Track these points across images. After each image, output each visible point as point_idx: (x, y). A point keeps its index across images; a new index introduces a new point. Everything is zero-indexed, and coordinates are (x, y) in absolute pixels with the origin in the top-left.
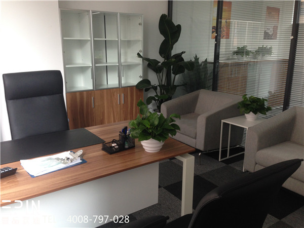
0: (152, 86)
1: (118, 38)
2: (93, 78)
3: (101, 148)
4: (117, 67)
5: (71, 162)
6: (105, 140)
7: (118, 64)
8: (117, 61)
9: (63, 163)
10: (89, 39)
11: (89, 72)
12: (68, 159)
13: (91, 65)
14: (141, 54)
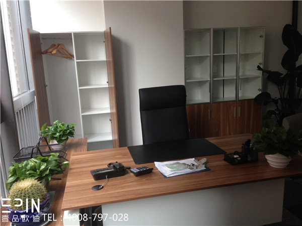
0: (273, 99)
1: (237, 52)
2: (210, 91)
3: (223, 158)
4: (235, 81)
5: (197, 168)
6: (226, 151)
7: (235, 78)
8: (235, 74)
9: (189, 168)
10: (209, 55)
11: (207, 86)
12: (193, 165)
13: (209, 80)
14: (261, 66)
